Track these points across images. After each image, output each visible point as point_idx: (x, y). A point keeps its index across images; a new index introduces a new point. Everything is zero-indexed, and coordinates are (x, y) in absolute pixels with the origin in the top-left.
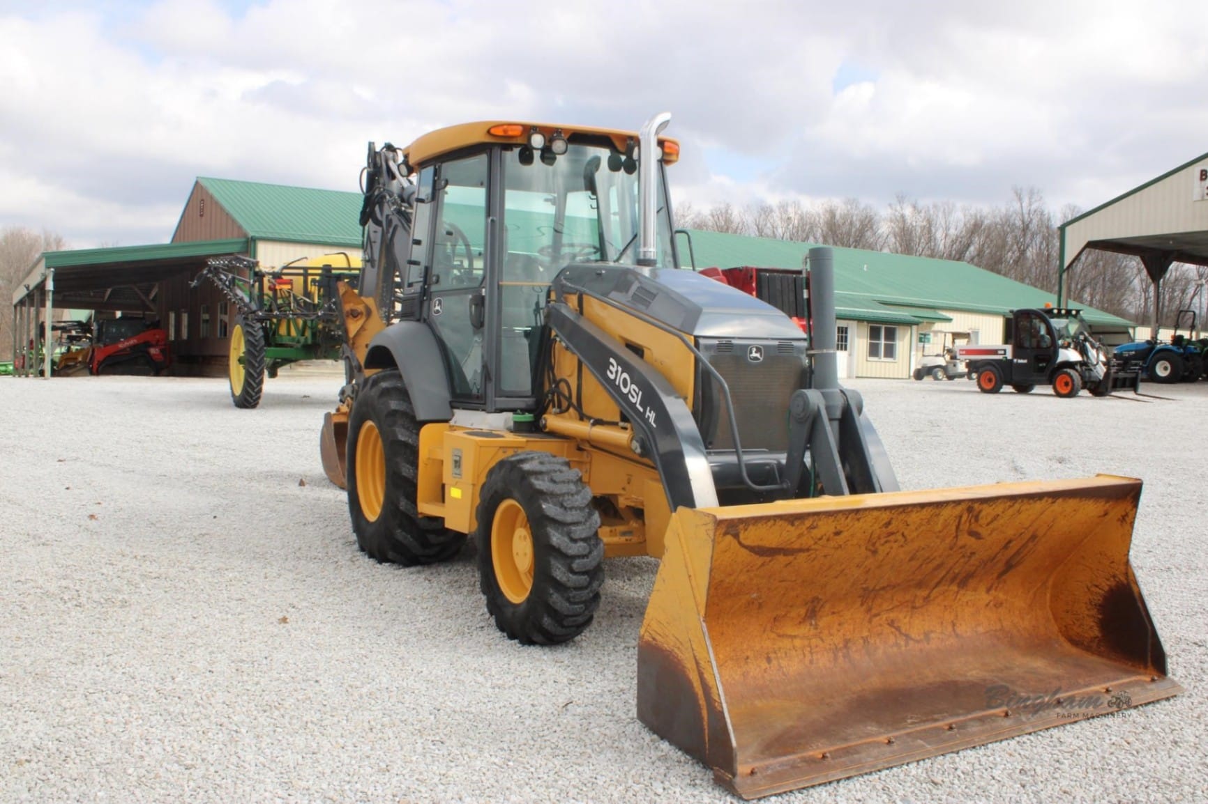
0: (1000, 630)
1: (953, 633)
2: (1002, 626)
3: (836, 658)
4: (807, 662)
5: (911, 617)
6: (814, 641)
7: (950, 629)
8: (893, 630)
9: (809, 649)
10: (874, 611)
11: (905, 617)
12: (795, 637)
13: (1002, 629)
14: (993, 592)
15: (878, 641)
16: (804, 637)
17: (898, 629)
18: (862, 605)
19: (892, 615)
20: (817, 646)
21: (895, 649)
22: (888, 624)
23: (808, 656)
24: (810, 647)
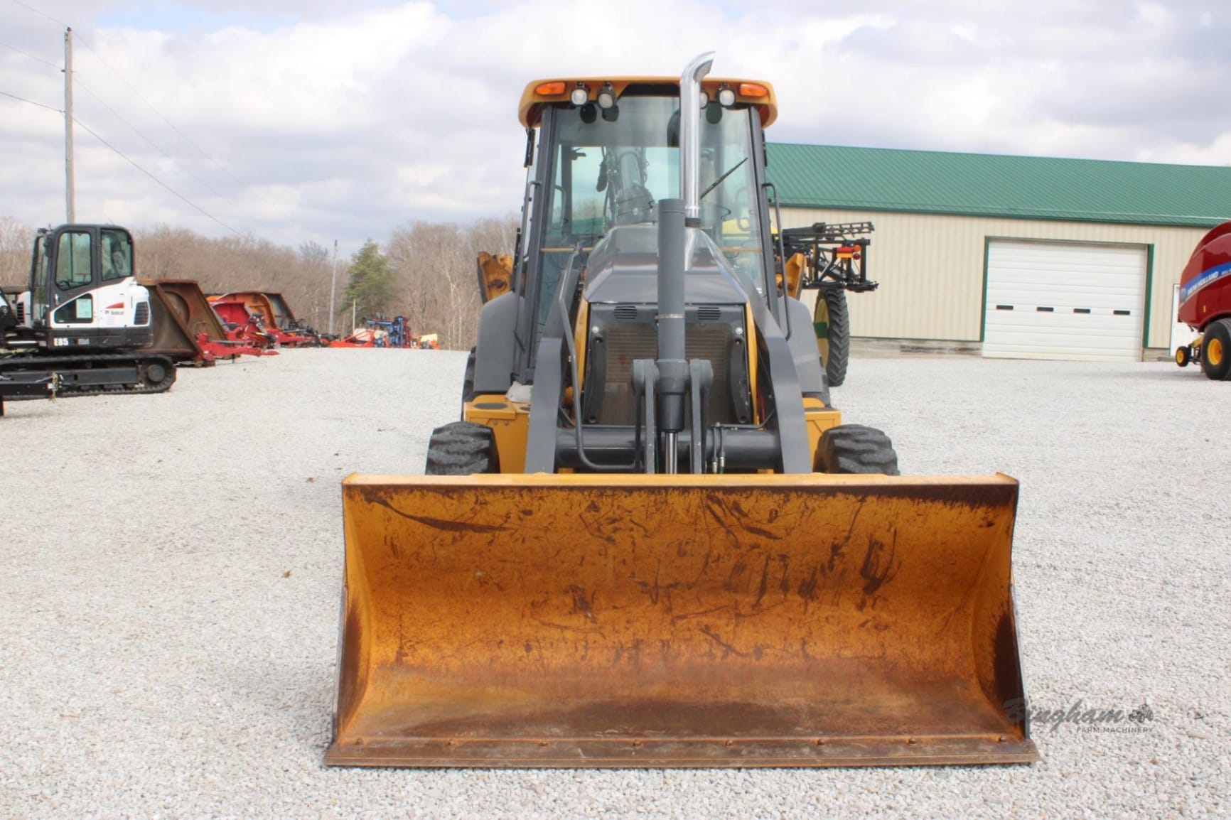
0: (879, 658)
1: (801, 652)
2: (884, 654)
3: (618, 657)
4: (578, 656)
5: (737, 626)
6: (592, 636)
7: (797, 647)
8: (709, 638)
9: (584, 644)
10: (676, 612)
11: (727, 625)
12: (566, 628)
13: (883, 657)
14: (868, 609)
15: (683, 648)
16: (577, 630)
17: (716, 637)
18: (655, 603)
19: (705, 620)
20: (595, 642)
21: (705, 659)
22: (701, 630)
23: (581, 652)
24: (586, 642)
